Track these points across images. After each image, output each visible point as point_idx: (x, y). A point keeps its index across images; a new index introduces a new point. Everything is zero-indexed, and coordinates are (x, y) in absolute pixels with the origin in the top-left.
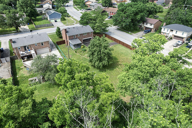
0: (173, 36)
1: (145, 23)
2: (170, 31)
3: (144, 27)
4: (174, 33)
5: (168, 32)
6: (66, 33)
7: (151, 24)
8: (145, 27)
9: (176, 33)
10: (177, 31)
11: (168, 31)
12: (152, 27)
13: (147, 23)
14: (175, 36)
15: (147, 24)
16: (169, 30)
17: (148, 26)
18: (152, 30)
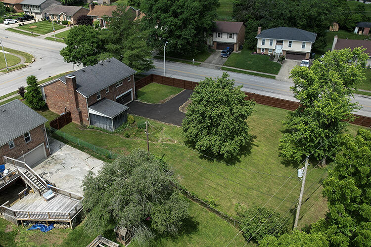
0: (285, 53)
1: (215, 34)
2: (276, 44)
3: (214, 42)
4: (285, 46)
5: (273, 47)
6: (75, 92)
7: (231, 34)
8: (216, 44)
9: (290, 46)
10: (290, 42)
11: (271, 44)
12: (234, 40)
13: (219, 34)
14: (288, 53)
15: (219, 36)
16: (274, 43)
17: (225, 39)
18: (235, 46)
